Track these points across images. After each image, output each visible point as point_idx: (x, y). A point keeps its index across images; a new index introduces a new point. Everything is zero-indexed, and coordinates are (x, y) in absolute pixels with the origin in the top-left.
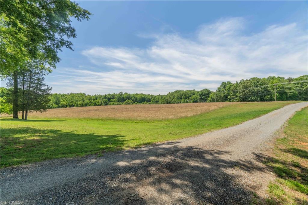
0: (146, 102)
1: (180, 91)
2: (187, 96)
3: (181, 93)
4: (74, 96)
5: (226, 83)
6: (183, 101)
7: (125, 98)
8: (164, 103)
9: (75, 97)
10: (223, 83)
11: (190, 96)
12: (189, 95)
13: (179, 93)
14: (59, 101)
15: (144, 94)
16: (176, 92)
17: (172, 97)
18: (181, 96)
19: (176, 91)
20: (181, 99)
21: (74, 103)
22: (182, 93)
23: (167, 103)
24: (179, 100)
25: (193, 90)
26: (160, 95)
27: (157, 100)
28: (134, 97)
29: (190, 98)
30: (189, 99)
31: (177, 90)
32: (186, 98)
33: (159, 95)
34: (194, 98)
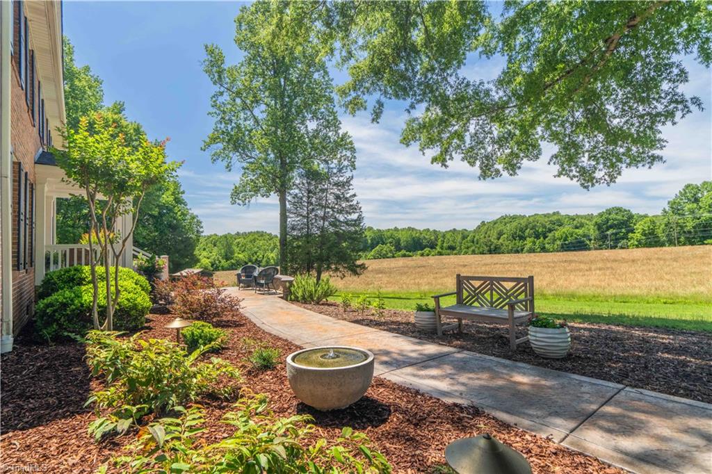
0: (429, 249)
1: (514, 218)
2: (540, 230)
3: (522, 222)
4: (254, 240)
5: (698, 187)
6: (528, 243)
7: (369, 241)
8: (481, 250)
9: (258, 241)
10: (688, 186)
11: (550, 231)
12: (545, 227)
13: (515, 224)
14: (232, 253)
15: (416, 230)
16: (504, 220)
17: (494, 234)
18: (523, 231)
19: (503, 218)
20: (522, 238)
21: (261, 256)
22: (524, 222)
23: (490, 252)
24: (519, 243)
25: (554, 214)
26: (454, 229)
27: (451, 243)
28: (391, 237)
29: (550, 235)
30: (545, 237)
31: (504, 215)
32: (537, 237)
33: (452, 229)
34: (564, 236)
